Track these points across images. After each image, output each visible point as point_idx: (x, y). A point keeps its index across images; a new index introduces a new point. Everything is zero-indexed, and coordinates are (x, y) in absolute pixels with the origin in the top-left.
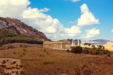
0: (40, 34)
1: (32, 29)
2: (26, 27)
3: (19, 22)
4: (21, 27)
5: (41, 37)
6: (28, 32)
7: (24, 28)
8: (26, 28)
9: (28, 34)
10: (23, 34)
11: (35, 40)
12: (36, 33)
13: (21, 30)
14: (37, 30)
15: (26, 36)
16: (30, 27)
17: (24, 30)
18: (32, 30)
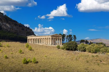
0: (26, 30)
1: (17, 23)
2: (10, 20)
3: (1, 14)
4: (3, 21)
5: (28, 33)
6: (12, 27)
7: (7, 22)
8: (9, 22)
9: (12, 29)
10: (5, 29)
11: (20, 36)
12: (22, 28)
13: (3, 24)
14: (23, 25)
15: (9, 32)
16: (15, 21)
17: (8, 25)
18: (17, 25)
